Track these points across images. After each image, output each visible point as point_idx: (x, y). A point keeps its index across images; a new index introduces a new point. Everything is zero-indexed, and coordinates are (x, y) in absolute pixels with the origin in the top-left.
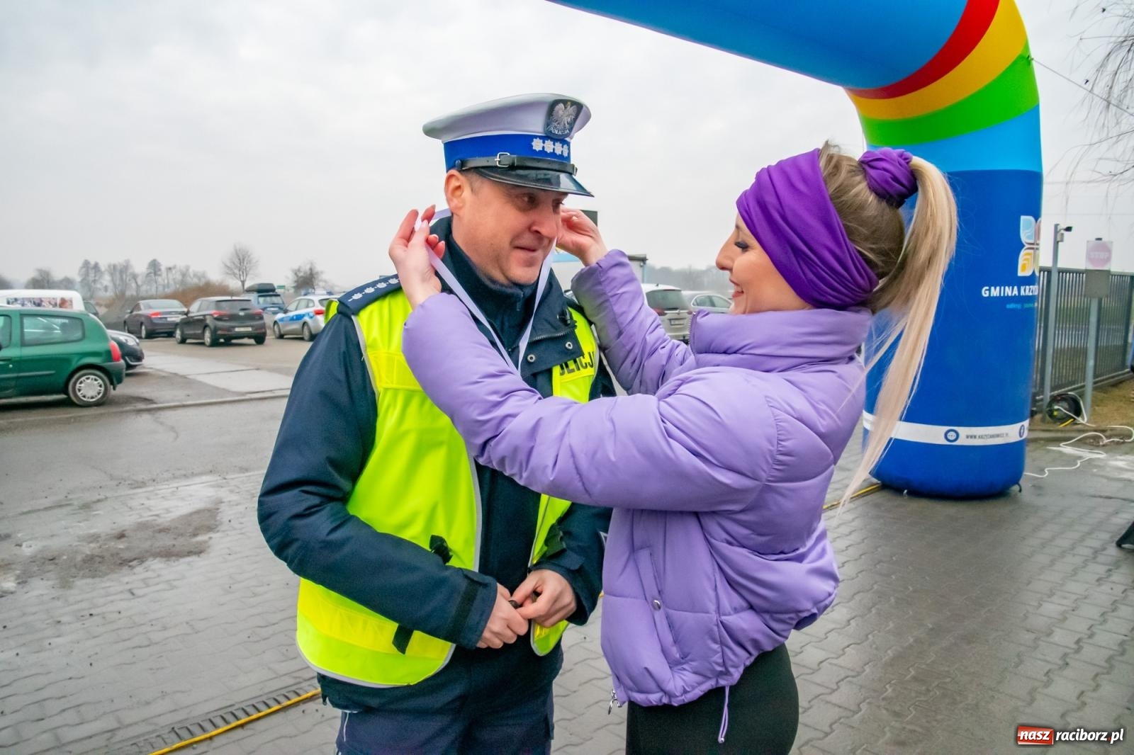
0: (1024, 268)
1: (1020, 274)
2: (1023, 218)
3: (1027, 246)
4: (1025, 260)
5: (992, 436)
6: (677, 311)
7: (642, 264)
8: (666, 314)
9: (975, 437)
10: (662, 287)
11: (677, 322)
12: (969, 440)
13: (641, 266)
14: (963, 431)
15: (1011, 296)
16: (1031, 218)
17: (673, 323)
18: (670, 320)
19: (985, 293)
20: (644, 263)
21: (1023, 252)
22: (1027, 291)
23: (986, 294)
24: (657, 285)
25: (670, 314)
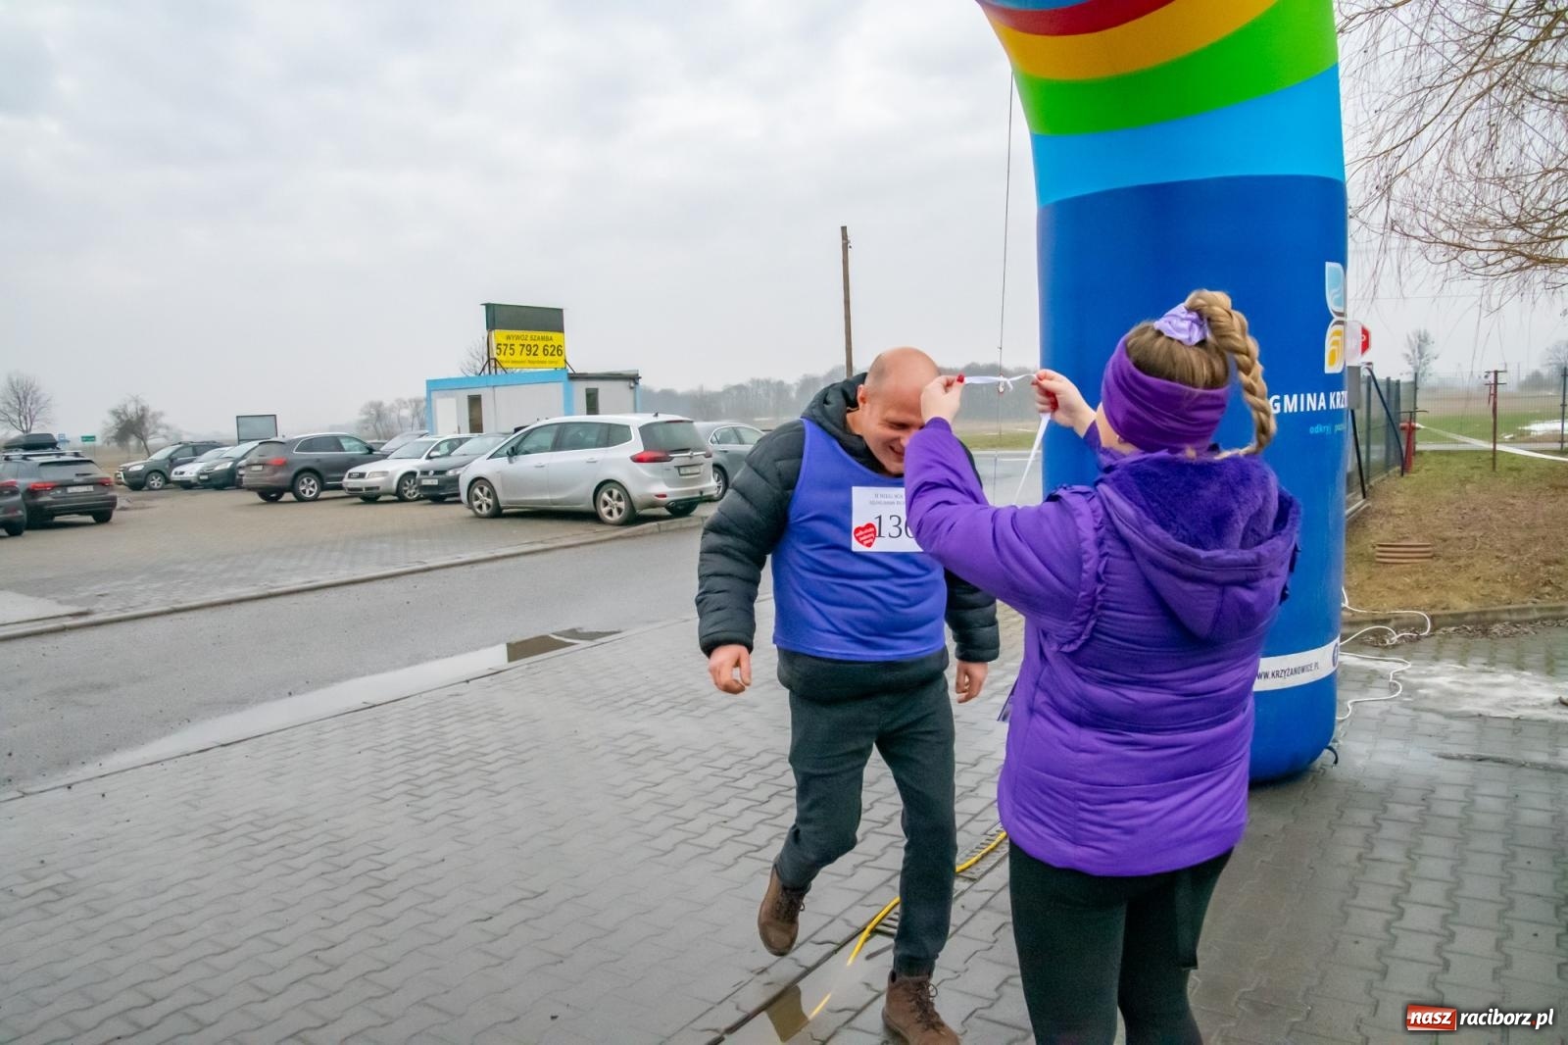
1: (1329, 369)
2: (1329, 265)
3: (1336, 318)
5: (1295, 671)
6: (689, 454)
7: (632, 385)
8: (672, 458)
10: (662, 418)
11: (689, 471)
13: (631, 388)
15: (1317, 411)
16: (1337, 266)
17: (682, 471)
18: (679, 467)
20: (637, 384)
21: (1331, 330)
22: (1338, 400)
23: (1275, 408)
24: (656, 415)
25: (679, 459)
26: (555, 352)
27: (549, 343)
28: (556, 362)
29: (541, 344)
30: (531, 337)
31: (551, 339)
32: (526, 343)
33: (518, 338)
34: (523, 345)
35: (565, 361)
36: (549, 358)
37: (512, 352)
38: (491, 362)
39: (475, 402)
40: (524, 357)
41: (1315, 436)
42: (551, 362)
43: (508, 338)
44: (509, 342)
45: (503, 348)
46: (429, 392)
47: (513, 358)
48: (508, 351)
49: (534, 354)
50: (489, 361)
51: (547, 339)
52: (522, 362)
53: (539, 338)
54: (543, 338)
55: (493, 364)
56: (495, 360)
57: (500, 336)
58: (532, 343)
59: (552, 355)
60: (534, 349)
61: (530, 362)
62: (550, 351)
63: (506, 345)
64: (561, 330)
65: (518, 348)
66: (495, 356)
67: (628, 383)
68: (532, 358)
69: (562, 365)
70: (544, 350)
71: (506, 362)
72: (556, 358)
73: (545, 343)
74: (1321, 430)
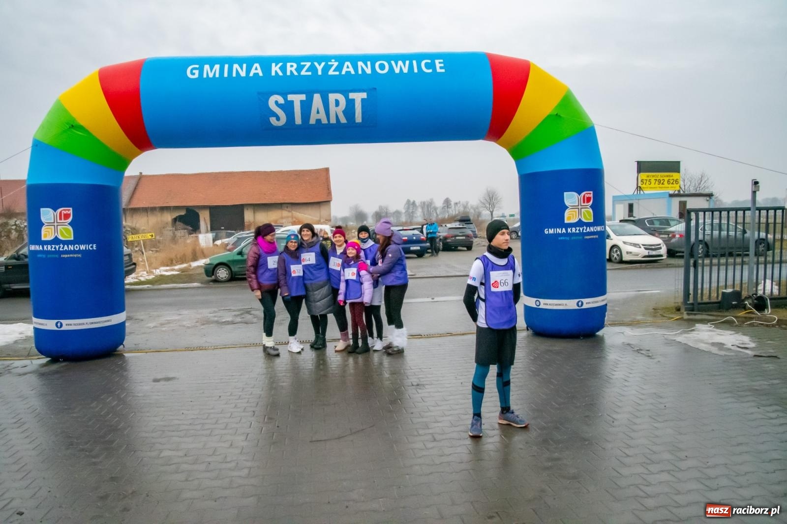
0: (569, 218)
1: (566, 221)
2: (565, 193)
4: (570, 214)
9: (547, 304)
12: (545, 306)
14: (542, 301)
19: (546, 232)
26: (674, 183)
27: (671, 178)
28: (675, 187)
29: (666, 179)
30: (661, 176)
31: (672, 176)
32: (658, 179)
33: (653, 176)
34: (656, 180)
35: (680, 186)
36: (671, 185)
37: (650, 183)
38: (639, 188)
39: (631, 207)
40: (657, 185)
41: (561, 240)
42: (672, 187)
43: (648, 176)
44: (648, 179)
45: (645, 181)
46: (614, 201)
47: (651, 186)
48: (648, 183)
49: (662, 184)
50: (637, 188)
51: (670, 176)
52: (657, 188)
53: (665, 176)
54: (667, 176)
55: (639, 189)
56: (640, 187)
57: (643, 176)
58: (661, 179)
59: (672, 184)
60: (662, 182)
61: (659, 187)
62: (671, 181)
63: (647, 180)
64: (678, 171)
65: (653, 181)
66: (640, 185)
67: (705, 198)
68: (661, 185)
69: (678, 188)
70: (668, 181)
71: (646, 188)
72: (675, 185)
73: (668, 178)
74: (563, 238)
